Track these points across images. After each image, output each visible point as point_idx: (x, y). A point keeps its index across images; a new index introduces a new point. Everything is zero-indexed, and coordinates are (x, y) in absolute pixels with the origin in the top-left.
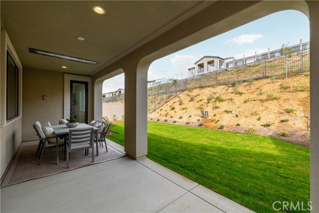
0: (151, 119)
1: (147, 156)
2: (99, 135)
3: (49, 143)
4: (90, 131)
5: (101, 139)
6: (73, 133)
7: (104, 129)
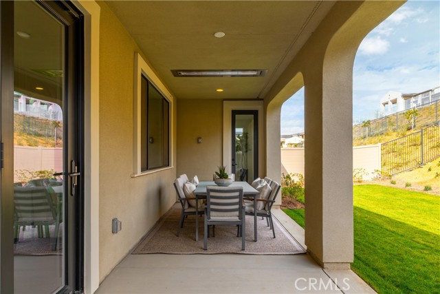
0: (407, 185)
1: (354, 267)
2: (261, 205)
3: (190, 206)
4: (237, 194)
5: (263, 212)
6: (212, 194)
7: (270, 193)
